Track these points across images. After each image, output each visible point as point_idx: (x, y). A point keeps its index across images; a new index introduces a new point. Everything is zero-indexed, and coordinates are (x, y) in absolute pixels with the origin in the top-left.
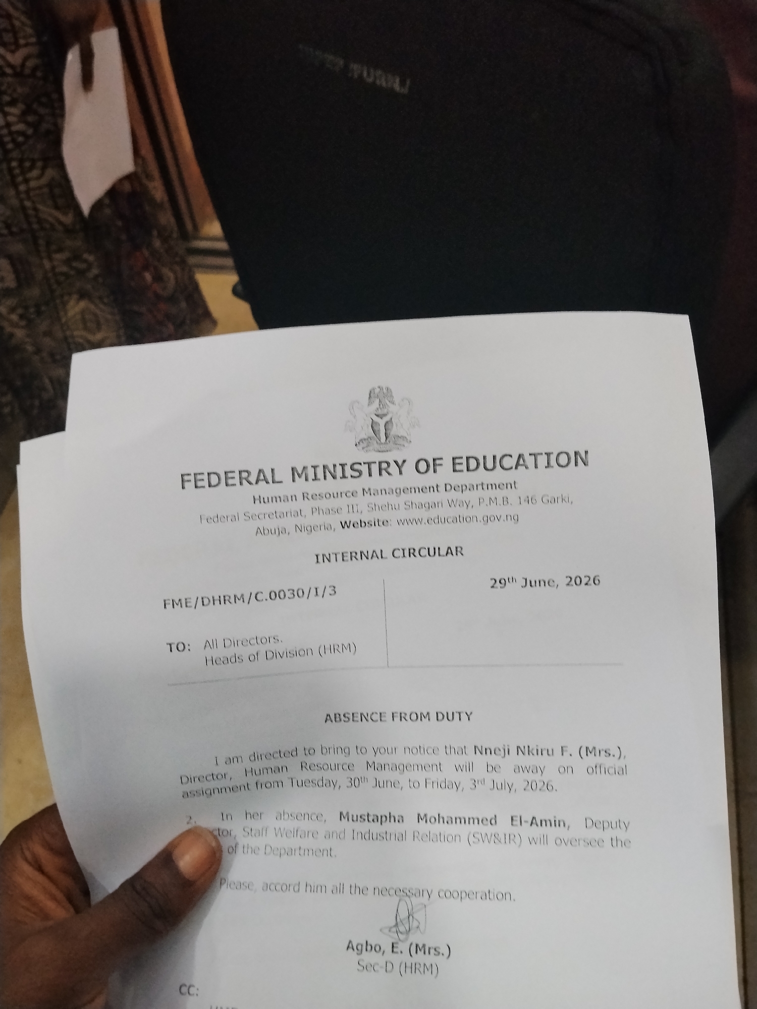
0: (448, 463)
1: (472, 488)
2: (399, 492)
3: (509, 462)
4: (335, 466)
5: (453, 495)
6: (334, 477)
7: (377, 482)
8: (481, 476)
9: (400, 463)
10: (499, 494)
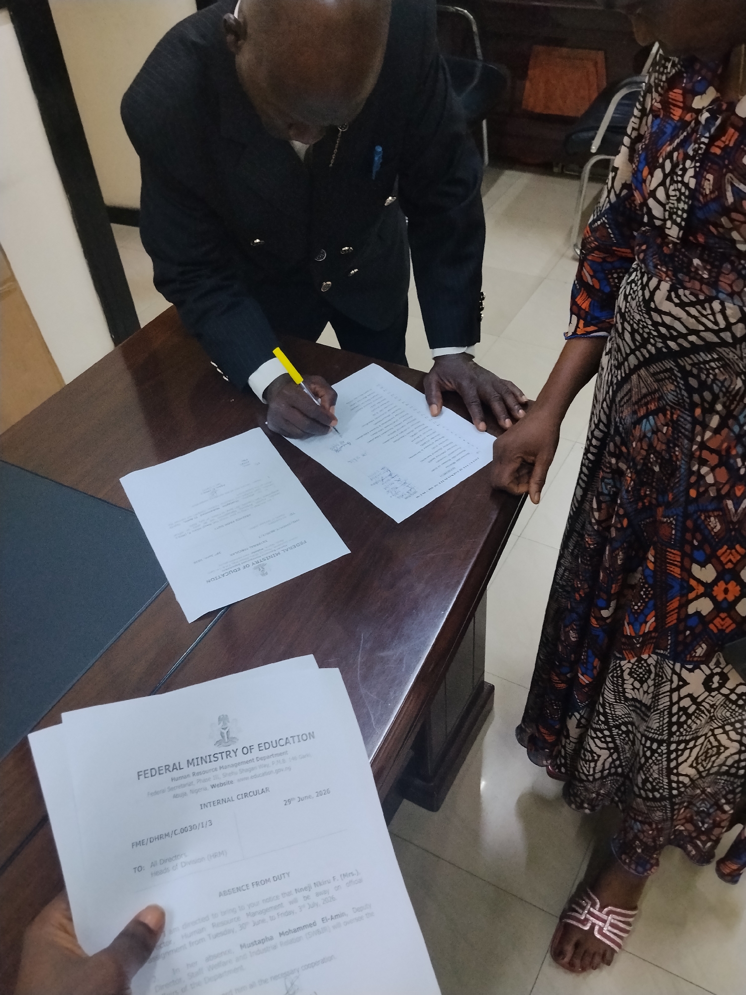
0: (256, 747)
1: (268, 757)
2: (236, 765)
3: (282, 742)
4: (206, 757)
5: (261, 762)
6: (206, 762)
7: (226, 762)
8: (272, 751)
9: (235, 750)
10: (281, 758)
